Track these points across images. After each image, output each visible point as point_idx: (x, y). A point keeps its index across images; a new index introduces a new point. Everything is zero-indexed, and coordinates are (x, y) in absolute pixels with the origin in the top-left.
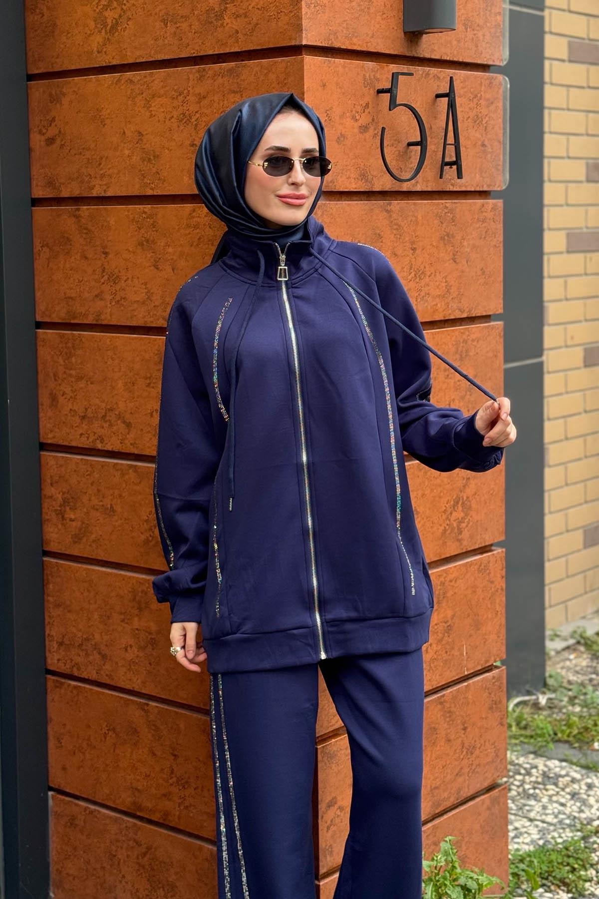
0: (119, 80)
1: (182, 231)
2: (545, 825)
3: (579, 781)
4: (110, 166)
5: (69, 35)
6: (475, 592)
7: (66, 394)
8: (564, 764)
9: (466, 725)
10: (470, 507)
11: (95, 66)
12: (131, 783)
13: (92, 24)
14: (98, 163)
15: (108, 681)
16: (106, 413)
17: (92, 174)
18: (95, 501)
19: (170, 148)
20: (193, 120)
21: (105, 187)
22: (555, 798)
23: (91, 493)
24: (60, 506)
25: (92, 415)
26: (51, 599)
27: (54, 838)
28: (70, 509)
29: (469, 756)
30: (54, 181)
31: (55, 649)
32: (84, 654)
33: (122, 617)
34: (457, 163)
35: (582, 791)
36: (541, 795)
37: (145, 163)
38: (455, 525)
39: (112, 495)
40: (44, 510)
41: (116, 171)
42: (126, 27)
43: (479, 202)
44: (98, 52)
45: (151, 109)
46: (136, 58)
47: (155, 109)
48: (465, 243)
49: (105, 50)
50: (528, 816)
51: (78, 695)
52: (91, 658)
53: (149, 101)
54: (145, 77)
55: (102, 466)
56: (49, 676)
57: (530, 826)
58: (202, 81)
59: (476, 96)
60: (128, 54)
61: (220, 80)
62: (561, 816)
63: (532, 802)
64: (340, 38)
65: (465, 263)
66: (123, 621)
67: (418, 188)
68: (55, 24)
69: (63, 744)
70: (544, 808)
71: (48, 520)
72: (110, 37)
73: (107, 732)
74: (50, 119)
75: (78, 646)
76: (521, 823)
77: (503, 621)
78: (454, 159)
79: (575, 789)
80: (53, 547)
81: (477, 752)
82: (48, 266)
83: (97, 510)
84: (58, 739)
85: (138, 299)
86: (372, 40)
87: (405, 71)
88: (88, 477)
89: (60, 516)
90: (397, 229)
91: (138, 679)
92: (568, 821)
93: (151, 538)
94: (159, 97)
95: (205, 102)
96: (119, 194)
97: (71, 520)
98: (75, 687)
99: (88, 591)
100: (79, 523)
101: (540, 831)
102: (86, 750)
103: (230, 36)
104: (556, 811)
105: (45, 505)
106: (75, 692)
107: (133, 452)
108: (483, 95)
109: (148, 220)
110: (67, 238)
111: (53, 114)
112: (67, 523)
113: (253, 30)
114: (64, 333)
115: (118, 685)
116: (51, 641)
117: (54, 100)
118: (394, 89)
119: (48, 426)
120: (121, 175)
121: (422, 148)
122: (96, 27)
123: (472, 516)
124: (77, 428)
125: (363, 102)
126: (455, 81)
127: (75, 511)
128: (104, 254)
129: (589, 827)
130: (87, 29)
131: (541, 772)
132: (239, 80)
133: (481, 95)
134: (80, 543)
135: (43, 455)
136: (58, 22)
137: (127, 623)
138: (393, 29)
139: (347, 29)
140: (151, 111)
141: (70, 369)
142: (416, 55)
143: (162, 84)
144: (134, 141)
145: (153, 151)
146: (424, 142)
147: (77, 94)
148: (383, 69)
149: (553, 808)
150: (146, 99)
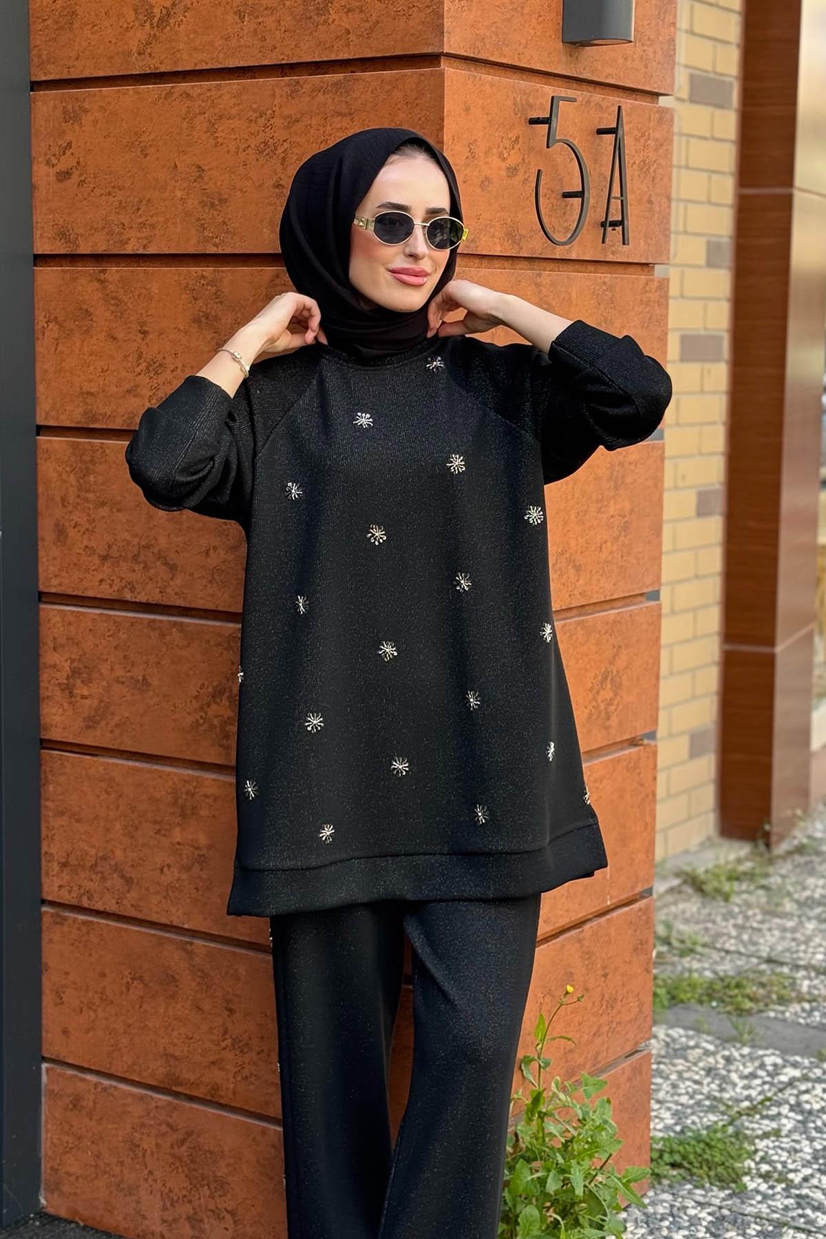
0: (170, 94)
2: (679, 1108)
3: (714, 1054)
4: (153, 212)
5: (96, 28)
7: (80, 525)
8: (691, 1033)
9: (606, 971)
10: (621, 685)
11: (134, 73)
12: (165, 1049)
13: (131, 15)
14: (136, 208)
15: (133, 913)
16: (139, 552)
17: (127, 221)
18: (119, 672)
19: (244, 189)
20: (280, 151)
21: (144, 242)
22: (686, 1075)
23: (113, 660)
24: (68, 678)
25: (118, 554)
26: (49, 804)
27: (49, 1126)
28: (82, 682)
29: (609, 1011)
30: (68, 231)
31: (55, 872)
32: (98, 878)
33: (158, 827)
34: (621, 223)
35: (720, 1066)
36: (669, 1072)
37: (207, 209)
39: (145, 663)
40: (42, 685)
41: (161, 219)
42: (182, 20)
43: (642, 277)
44: (139, 54)
45: (216, 135)
46: (195, 64)
47: (222, 134)
49: (149, 50)
51: (88, 933)
52: (109, 883)
53: (214, 124)
54: (209, 90)
55: (132, 624)
56: (45, 909)
57: (660, 1108)
58: (293, 98)
59: (643, 135)
60: (185, 56)
61: (320, 97)
62: (699, 1097)
63: (659, 1080)
64: (488, 46)
66: (158, 832)
67: (575, 255)
68: (73, 13)
69: (64, 1000)
70: (674, 1086)
71: (48, 697)
72: (157, 33)
73: (130, 982)
74: (63, 145)
75: (90, 867)
78: (620, 218)
79: (710, 1063)
80: (55, 734)
81: (618, 1006)
82: (56, 349)
83: (123, 683)
84: (57, 992)
86: (525, 51)
88: (110, 639)
89: (67, 692)
91: (178, 910)
92: (707, 1103)
93: (201, 721)
94: (228, 119)
95: (297, 127)
96: (166, 250)
97: (83, 697)
98: (85, 923)
99: (108, 793)
100: (96, 702)
101: (674, 1115)
102: (98, 1007)
103: (337, 38)
104: (690, 1090)
105: (45, 676)
106: (84, 929)
107: (177, 605)
108: (651, 135)
109: (209, 288)
110: (86, 310)
111: (68, 138)
112: (77, 702)
113: (372, 30)
114: (78, 442)
115: (149, 919)
116: (49, 862)
117: (70, 118)
118: (554, 119)
119: (51, 568)
120: (169, 225)
121: (583, 201)
122: (137, 18)
123: (621, 697)
124: (95, 573)
125: (512, 135)
126: (624, 113)
127: (91, 685)
128: (143, 333)
129: (736, 1109)
130: (123, 20)
131: (663, 1043)
132: (349, 98)
133: (649, 134)
134: (95, 728)
135: (44, 608)
136: (79, 11)
137: (164, 835)
138: (550, 37)
139: (497, 35)
140: (217, 137)
141: (87, 492)
142: (575, 75)
143: (234, 100)
144: (191, 178)
145: (218, 192)
146: (586, 193)
147: (105, 111)
148: (538, 91)
149: (686, 1086)
150: (209, 121)
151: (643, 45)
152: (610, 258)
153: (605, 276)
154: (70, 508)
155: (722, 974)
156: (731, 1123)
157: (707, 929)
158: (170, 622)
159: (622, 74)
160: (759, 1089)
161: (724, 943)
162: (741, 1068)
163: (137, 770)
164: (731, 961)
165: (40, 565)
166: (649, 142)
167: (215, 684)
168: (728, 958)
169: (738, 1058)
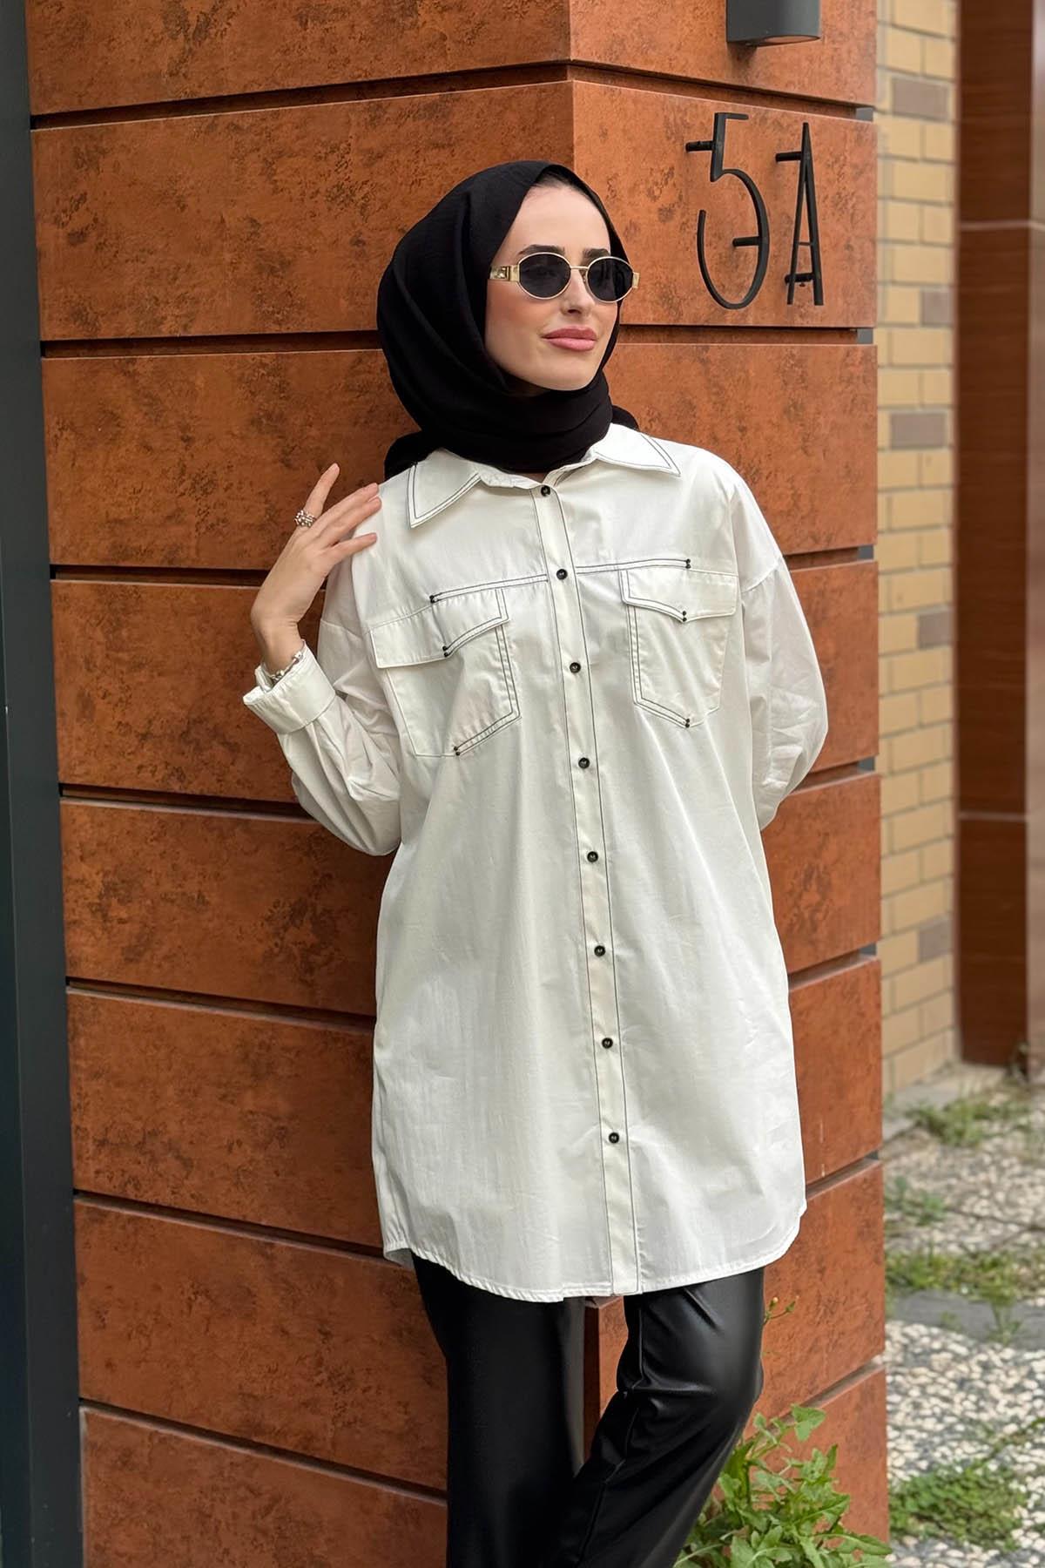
0: (212, 126)
1: (336, 397)
2: (924, 1435)
3: (966, 1359)
4: (195, 282)
5: (113, 44)
6: (836, 1032)
7: (110, 694)
8: (935, 1331)
10: (829, 884)
11: (166, 100)
12: (241, 1387)
13: (159, 26)
14: (172, 276)
15: (193, 1206)
16: (189, 728)
17: (161, 294)
18: (167, 886)
19: (313, 248)
20: (358, 197)
21: (185, 321)
22: (931, 1390)
23: (158, 871)
24: (100, 897)
25: (160, 732)
26: (82, 1064)
27: (92, 1491)
28: (119, 900)
29: (828, 1318)
30: (85, 310)
31: (90, 1153)
32: (147, 1160)
33: (222, 1091)
34: (814, 276)
35: (976, 1376)
36: (908, 1386)
37: (265, 276)
38: (806, 915)
39: (201, 874)
40: (66, 905)
41: (206, 290)
42: (225, 30)
43: (843, 347)
44: (171, 75)
45: (275, 178)
46: (245, 86)
47: (282, 177)
48: (821, 420)
49: (183, 70)
51: (136, 1233)
52: (162, 1167)
53: (270, 164)
54: (263, 120)
55: (182, 823)
56: (78, 1201)
57: (899, 1437)
58: (375, 127)
59: (837, 159)
60: (230, 77)
61: (410, 125)
62: (949, 1420)
64: (629, 50)
65: (821, 454)
66: (223, 1097)
67: (752, 321)
68: (84, 24)
69: (106, 1322)
70: (917, 1406)
71: (75, 922)
72: (193, 48)
73: (193, 1297)
74: (77, 198)
75: (136, 1146)
79: (961, 1372)
80: (87, 972)
81: (840, 1310)
82: (73, 465)
83: (172, 901)
84: (97, 1313)
85: (251, 522)
86: (677, 54)
87: (733, 111)
88: (155, 843)
89: (99, 914)
90: (717, 394)
91: (253, 1201)
92: (961, 1428)
93: (276, 950)
94: (292, 156)
95: (381, 164)
96: (213, 331)
97: (121, 921)
98: (131, 1219)
99: (156, 1047)
100: (138, 927)
101: (918, 1445)
102: (151, 1332)
103: (430, 45)
104: (937, 1410)
105: (70, 894)
106: (130, 1228)
107: (240, 797)
108: (849, 158)
109: (271, 378)
110: (112, 413)
111: (83, 187)
112: (112, 927)
113: (474, 34)
114: (105, 586)
115: (216, 1213)
116: (82, 1138)
117: (83, 162)
118: (718, 142)
119: (75, 752)
120: (216, 297)
121: (760, 249)
122: (167, 29)
123: (831, 900)
124: (131, 757)
125: (665, 167)
126: (811, 132)
127: (129, 904)
128: (185, 441)
129: (1000, 1435)
130: (148, 31)
131: (897, 1345)
132: (448, 123)
133: (846, 158)
134: (138, 962)
135: (66, 806)
136: (92, 20)
137: (232, 1102)
138: (711, 35)
139: (640, 34)
140: (276, 181)
141: (118, 651)
142: (745, 84)
143: (297, 131)
144: (242, 236)
145: (279, 252)
146: (765, 239)
147: (129, 151)
148: (696, 106)
149: (932, 1405)
150: (265, 160)
151: (833, 42)
152: (798, 322)
153: (794, 347)
154: (98, 672)
155: (972, 1248)
156: (993, 1456)
157: (950, 1188)
158: (231, 820)
159: (806, 80)
160: (1028, 1406)
161: (972, 1206)
162: (1003, 1377)
163: (193, 1015)
164: (984, 1230)
165: (60, 749)
166: (845, 168)
167: (293, 901)
168: (979, 1226)
169: (999, 1363)
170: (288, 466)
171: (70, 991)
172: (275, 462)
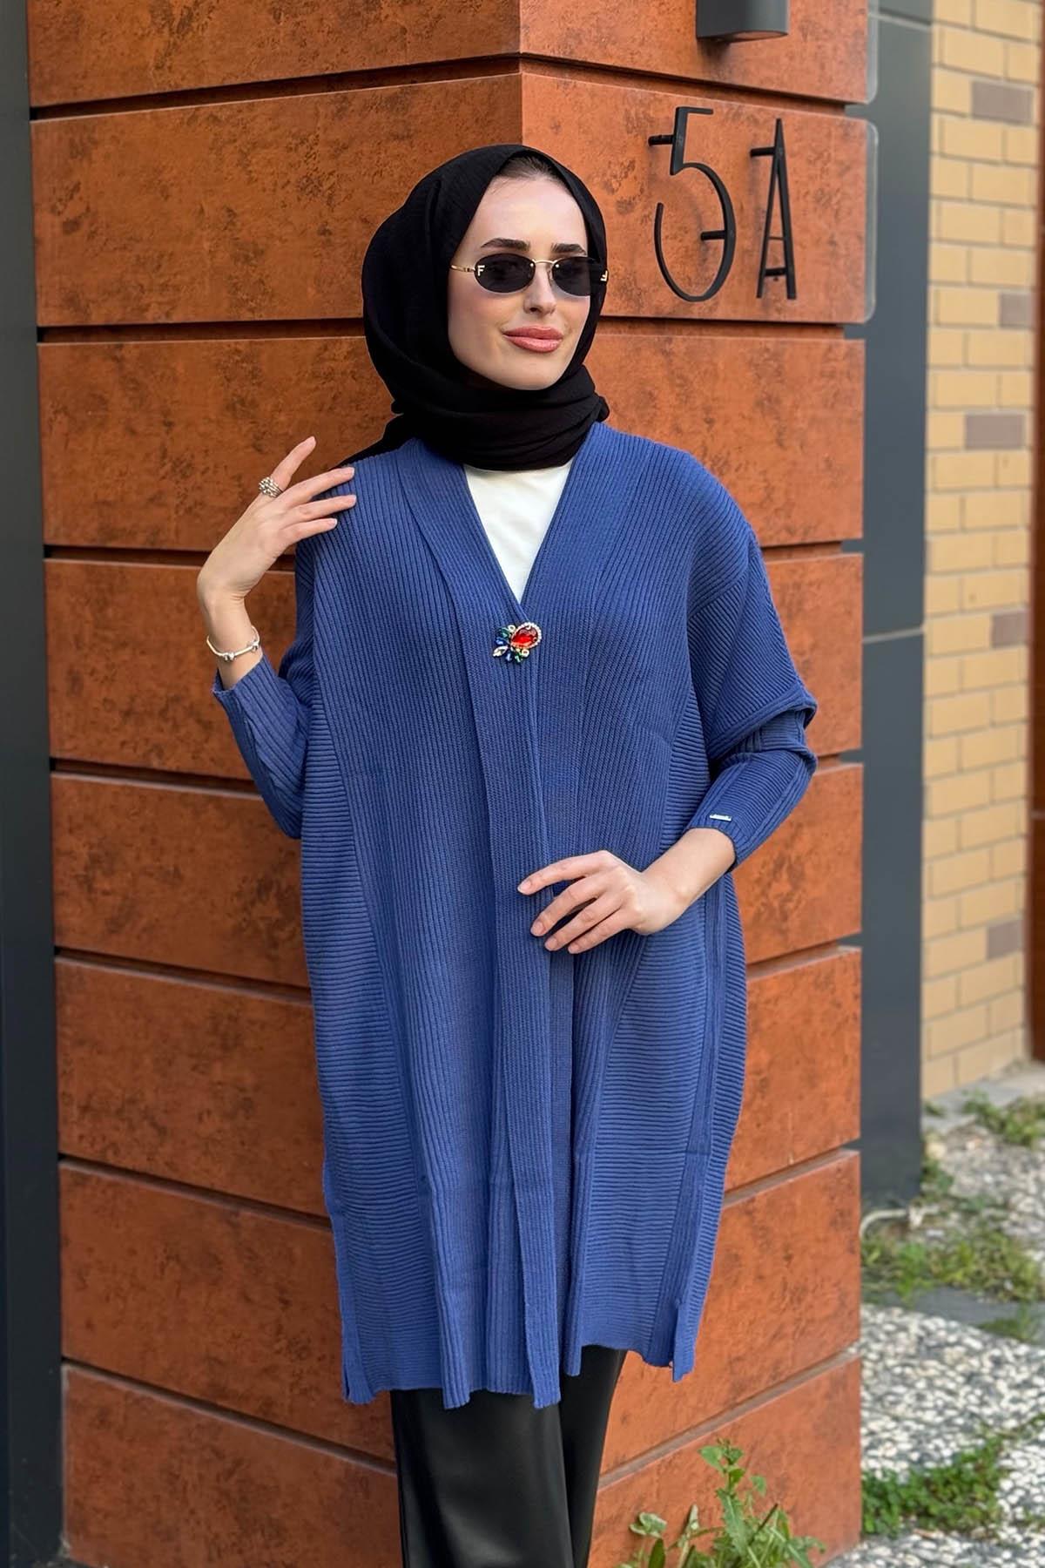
0: (194, 118)
1: (303, 384)
2: (921, 1427)
3: (979, 1353)
4: (176, 270)
5: (105, 37)
6: (808, 1022)
7: (97, 671)
8: (954, 1324)
9: (790, 1252)
10: (802, 875)
11: (152, 91)
12: (208, 1351)
13: (146, 18)
14: (156, 264)
16: (167, 706)
17: (146, 283)
18: (147, 860)
19: (284, 238)
20: (325, 187)
21: (167, 308)
22: (939, 1383)
23: (139, 845)
24: (86, 868)
25: (142, 709)
26: (68, 1031)
27: (71, 1447)
28: (103, 873)
29: (796, 1305)
30: (78, 296)
31: (75, 1118)
32: (125, 1127)
33: (194, 1061)
34: (787, 271)
35: (985, 1370)
36: (915, 1377)
37: (239, 264)
38: (776, 904)
39: (176, 849)
40: (57, 877)
41: (187, 279)
42: (206, 23)
43: (823, 341)
44: (157, 68)
45: (250, 168)
46: (224, 79)
47: (256, 168)
48: (799, 414)
49: (168, 64)
50: (892, 1412)
51: (114, 1198)
52: (138, 1133)
53: (246, 155)
54: (240, 111)
55: (161, 799)
56: (64, 1166)
57: (896, 1428)
58: (341, 118)
59: (820, 156)
60: (211, 69)
61: (373, 116)
62: (950, 1413)
63: (900, 1389)
64: (585, 43)
65: (798, 448)
66: (194, 1068)
67: (719, 314)
68: (79, 18)
69: (88, 1283)
70: (920, 1398)
71: (64, 893)
72: (178, 42)
73: (165, 1262)
74: (71, 187)
75: (116, 1112)
76: (881, 1423)
77: (857, 1072)
78: (782, 265)
79: (972, 1366)
80: (71, 941)
81: (809, 1298)
82: (66, 447)
83: (151, 875)
84: (79, 1274)
85: (225, 506)
86: (640, 49)
87: (699, 106)
88: (135, 818)
89: (85, 886)
90: (681, 386)
91: (220, 1170)
92: (960, 1421)
93: (244, 925)
94: (265, 147)
95: (347, 155)
96: (192, 318)
97: (106, 893)
98: (111, 1185)
99: (135, 1017)
100: (119, 898)
101: (913, 1437)
102: (128, 1294)
103: (391, 38)
104: (940, 1403)
105: (61, 867)
106: (110, 1192)
107: (215, 774)
108: (833, 154)
109: (245, 365)
110: (101, 397)
111: (76, 177)
112: (97, 899)
113: (432, 27)
114: (92, 566)
115: (187, 1181)
116: (67, 1105)
117: (77, 152)
118: (679, 137)
119: (65, 728)
120: (196, 285)
121: (726, 243)
122: (154, 23)
123: (804, 891)
124: (115, 733)
125: (624, 159)
126: (785, 128)
127: (112, 877)
128: (166, 426)
129: (997, 1430)
130: (136, 25)
131: (914, 1338)
132: (407, 116)
133: (829, 155)
134: (119, 933)
135: (55, 779)
136: (86, 14)
137: (203, 1073)
138: (678, 31)
139: (599, 29)
140: (250, 172)
141: (104, 630)
142: (717, 80)
143: (269, 124)
144: (220, 225)
145: (253, 242)
146: (731, 233)
147: (118, 142)
148: (660, 101)
149: (935, 1398)
150: (241, 151)
152: (775, 317)
153: (768, 340)
158: (204, 796)
160: (1032, 1403)
162: (1013, 1373)
163: (171, 987)
165: (51, 723)
166: (829, 165)
167: (260, 876)
169: (1012, 1359)
170: (260, 451)
171: (59, 961)
172: (247, 447)
